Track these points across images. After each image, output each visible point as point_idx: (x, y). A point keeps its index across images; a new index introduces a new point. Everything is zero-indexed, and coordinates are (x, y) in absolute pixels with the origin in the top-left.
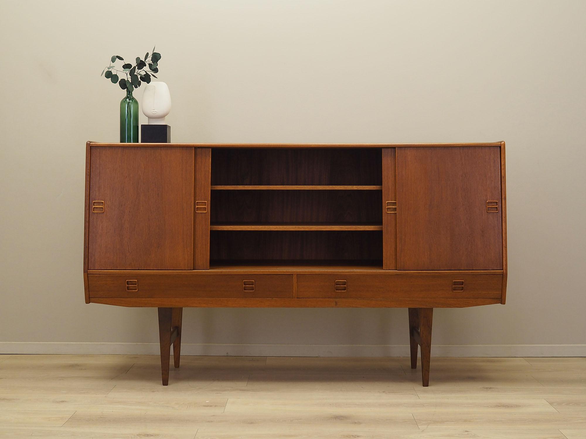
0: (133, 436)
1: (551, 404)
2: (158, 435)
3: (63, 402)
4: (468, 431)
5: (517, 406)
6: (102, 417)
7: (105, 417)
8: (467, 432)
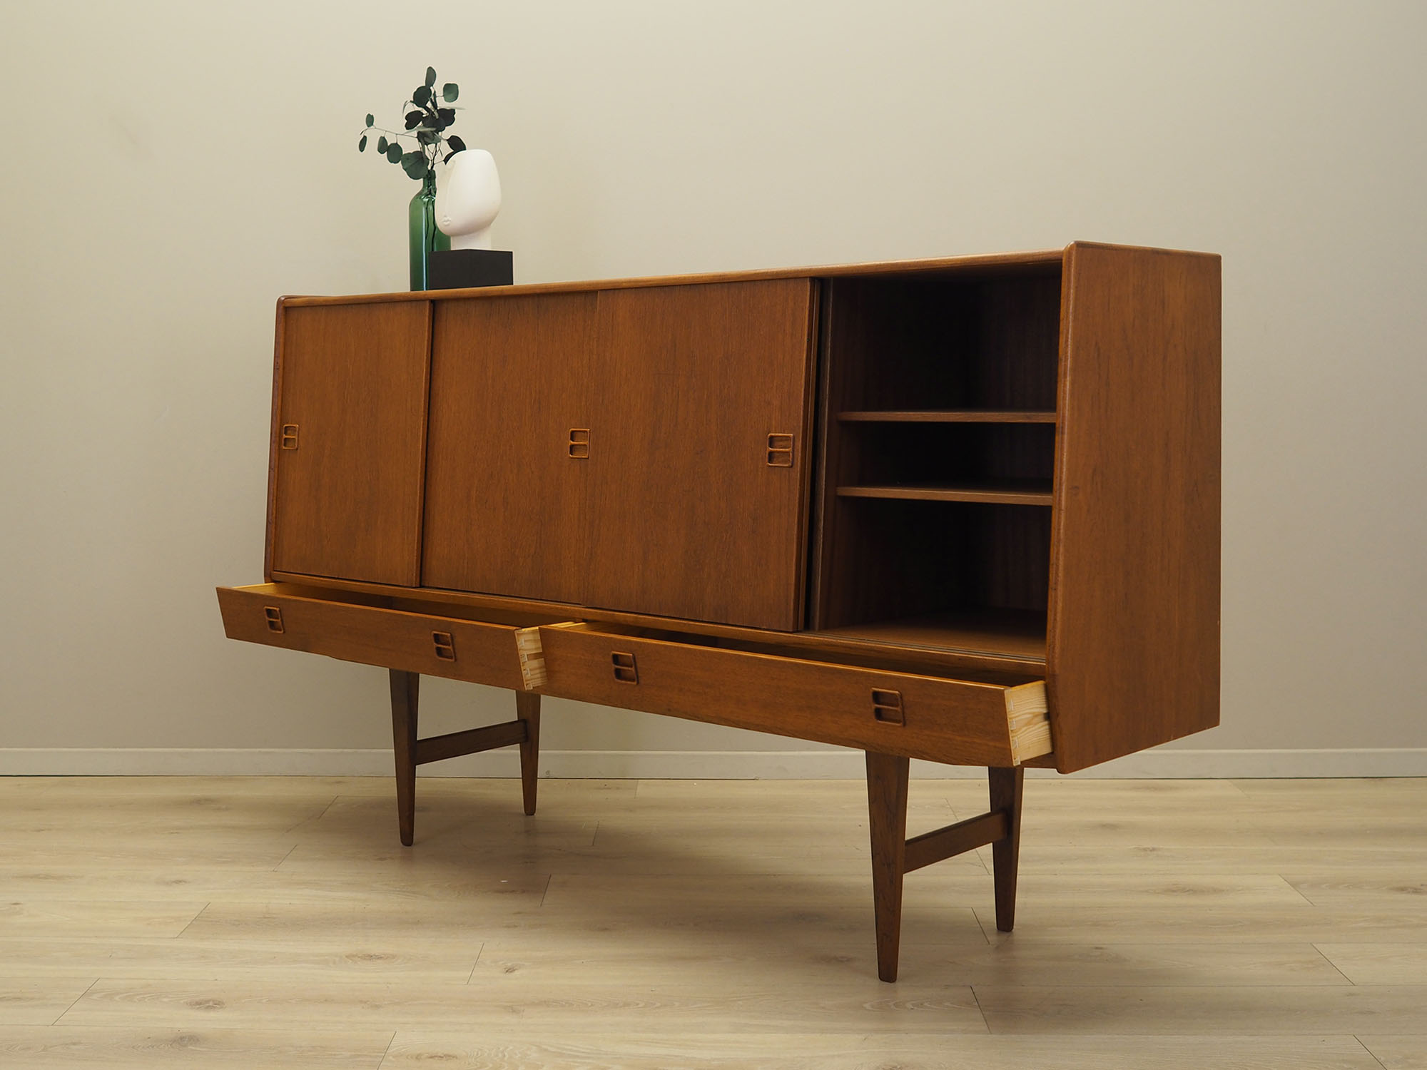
0: (337, 959)
1: (1295, 885)
2: (393, 956)
3: (178, 882)
4: (1101, 948)
5: (1216, 891)
6: (267, 916)
7: (274, 916)
8: (1101, 950)
